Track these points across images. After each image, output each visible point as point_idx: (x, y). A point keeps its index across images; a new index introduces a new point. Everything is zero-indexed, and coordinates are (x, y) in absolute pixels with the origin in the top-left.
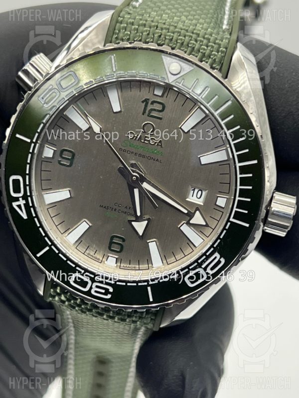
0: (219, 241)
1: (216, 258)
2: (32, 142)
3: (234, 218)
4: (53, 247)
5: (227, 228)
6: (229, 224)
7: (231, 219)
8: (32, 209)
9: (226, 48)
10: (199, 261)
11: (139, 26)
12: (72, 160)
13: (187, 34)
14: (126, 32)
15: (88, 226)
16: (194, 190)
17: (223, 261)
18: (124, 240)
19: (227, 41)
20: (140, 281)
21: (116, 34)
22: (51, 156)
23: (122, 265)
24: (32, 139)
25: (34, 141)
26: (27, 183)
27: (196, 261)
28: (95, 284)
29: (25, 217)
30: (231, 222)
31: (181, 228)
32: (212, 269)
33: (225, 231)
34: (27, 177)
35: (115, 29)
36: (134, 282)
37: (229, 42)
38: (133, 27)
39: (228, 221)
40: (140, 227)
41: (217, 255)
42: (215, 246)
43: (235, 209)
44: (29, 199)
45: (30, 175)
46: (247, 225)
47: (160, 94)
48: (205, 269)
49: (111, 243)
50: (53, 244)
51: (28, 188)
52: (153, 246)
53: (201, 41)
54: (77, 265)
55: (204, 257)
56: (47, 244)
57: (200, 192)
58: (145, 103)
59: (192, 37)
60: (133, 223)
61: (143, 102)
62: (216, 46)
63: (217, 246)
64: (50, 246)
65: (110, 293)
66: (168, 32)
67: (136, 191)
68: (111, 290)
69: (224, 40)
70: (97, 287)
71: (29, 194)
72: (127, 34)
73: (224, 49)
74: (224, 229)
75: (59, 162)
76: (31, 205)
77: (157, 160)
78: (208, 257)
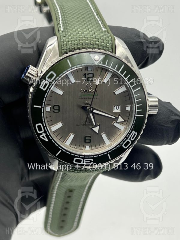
0: (133, 126)
1: (133, 133)
2: (42, 107)
3: (137, 114)
4: (63, 150)
5: (135, 119)
6: (135, 117)
7: (136, 115)
8: (49, 136)
9: (112, 41)
10: (127, 137)
11: (71, 41)
12: (59, 109)
13: (94, 39)
14: (67, 46)
15: (74, 136)
16: (115, 106)
17: (136, 133)
18: (90, 137)
19: (110, 37)
20: (104, 153)
21: (63, 48)
22: (50, 110)
23: (92, 148)
24: (42, 106)
25: (43, 106)
26: (45, 126)
27: (126, 137)
28: (85, 160)
29: (47, 140)
30: (136, 116)
31: (114, 124)
32: (133, 138)
33: (135, 121)
34: (44, 123)
35: (61, 46)
36: (102, 154)
37: (111, 37)
38: (69, 43)
39: (135, 116)
40: (96, 129)
41: (133, 132)
42: (132, 128)
43: (136, 110)
44: (47, 132)
45: (45, 122)
46: (143, 116)
47: (91, 70)
48: (130, 139)
49: (85, 140)
50: (63, 148)
51: (45, 128)
52: (104, 136)
53: (100, 41)
54: (75, 154)
55: (129, 134)
56: (60, 149)
57: (117, 107)
58: (85, 75)
59: (96, 40)
60: (93, 129)
61: (84, 75)
62: (107, 41)
63: (133, 128)
64: (61, 150)
65: (92, 162)
66: (85, 41)
67: (91, 115)
68: (92, 160)
69: (109, 37)
70: (86, 161)
71: (46, 130)
72: (68, 47)
73: (111, 42)
74: (134, 120)
75: (54, 112)
76: (48, 135)
77: (96, 98)
78: (130, 134)
